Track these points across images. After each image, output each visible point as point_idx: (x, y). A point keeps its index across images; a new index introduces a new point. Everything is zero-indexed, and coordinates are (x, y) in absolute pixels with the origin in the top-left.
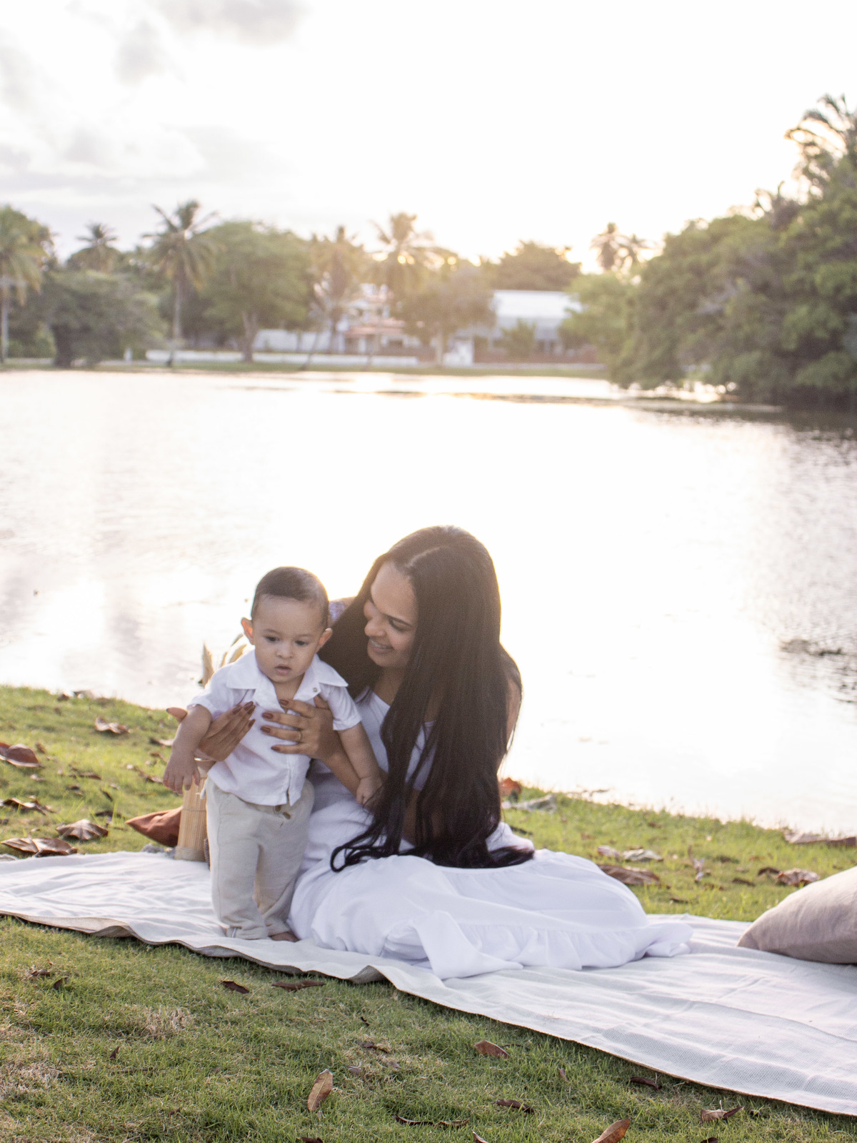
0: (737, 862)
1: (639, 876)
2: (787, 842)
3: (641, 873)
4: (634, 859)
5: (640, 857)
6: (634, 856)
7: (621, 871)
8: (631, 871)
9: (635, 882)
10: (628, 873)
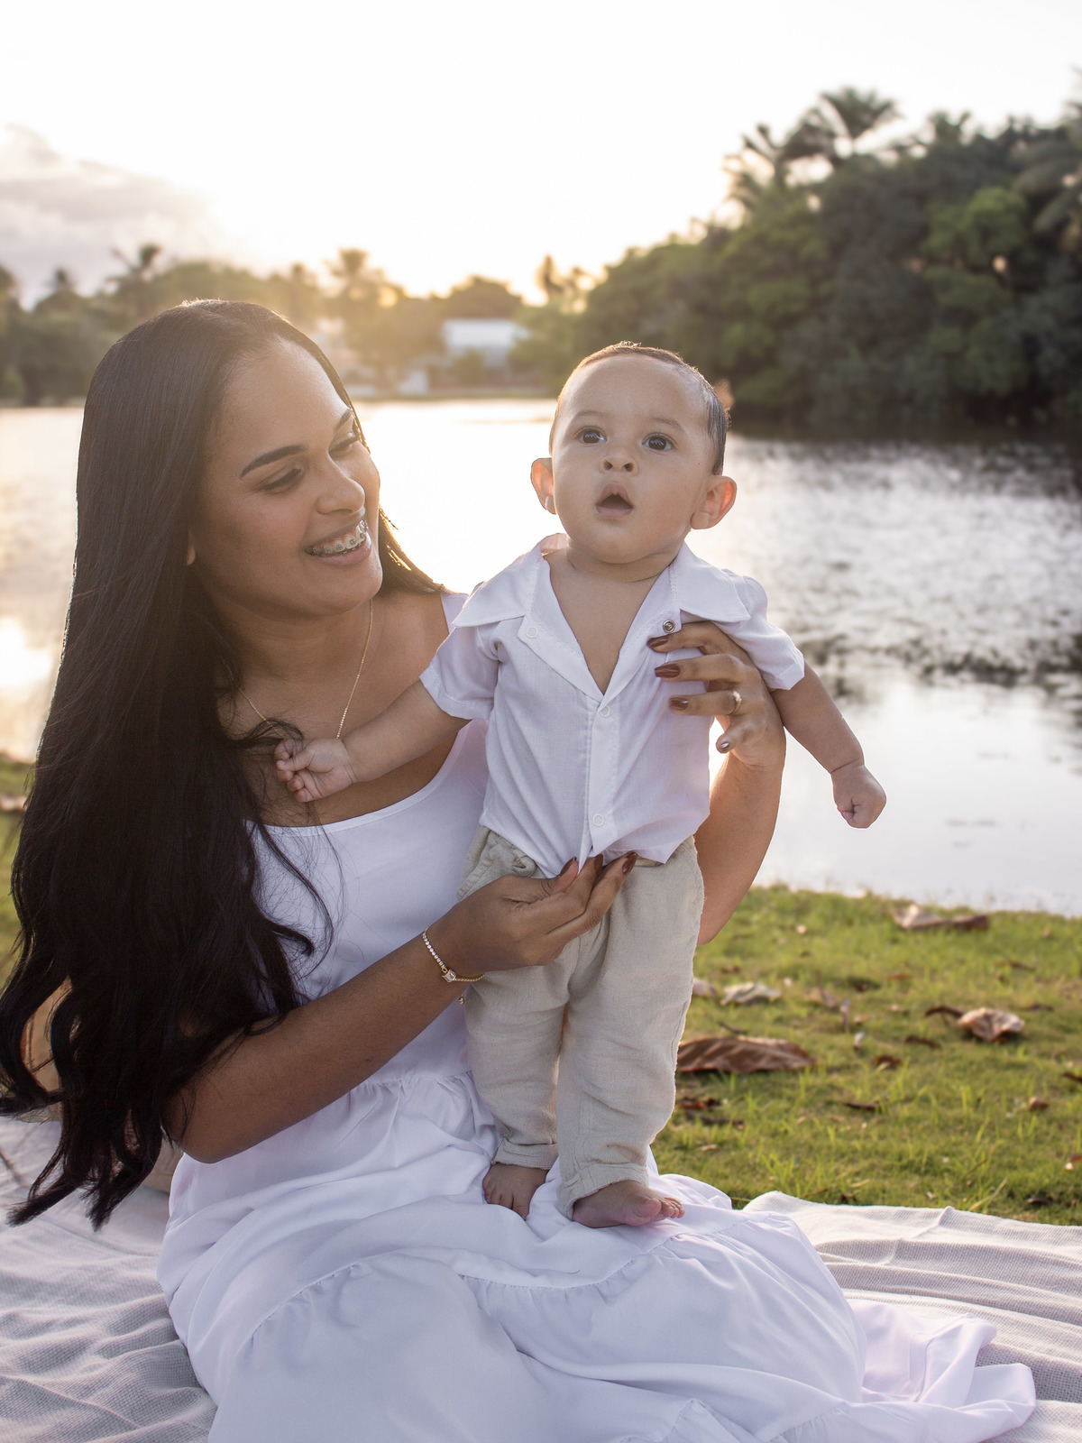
0: (876, 986)
1: (779, 1053)
2: (901, 929)
3: (780, 1047)
4: (742, 1000)
5: (750, 996)
6: (741, 994)
7: (751, 1048)
8: (765, 1046)
9: (772, 1065)
10: (762, 1050)
